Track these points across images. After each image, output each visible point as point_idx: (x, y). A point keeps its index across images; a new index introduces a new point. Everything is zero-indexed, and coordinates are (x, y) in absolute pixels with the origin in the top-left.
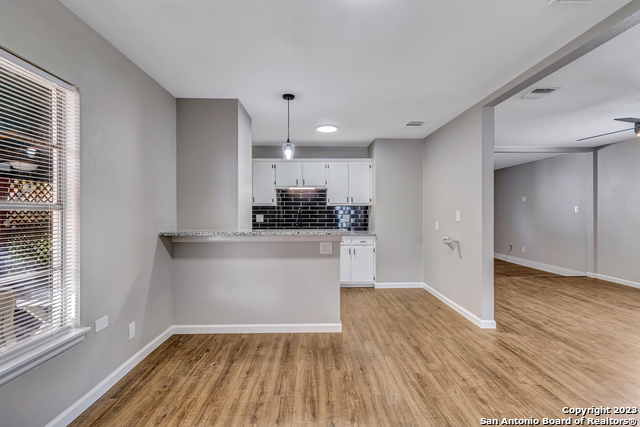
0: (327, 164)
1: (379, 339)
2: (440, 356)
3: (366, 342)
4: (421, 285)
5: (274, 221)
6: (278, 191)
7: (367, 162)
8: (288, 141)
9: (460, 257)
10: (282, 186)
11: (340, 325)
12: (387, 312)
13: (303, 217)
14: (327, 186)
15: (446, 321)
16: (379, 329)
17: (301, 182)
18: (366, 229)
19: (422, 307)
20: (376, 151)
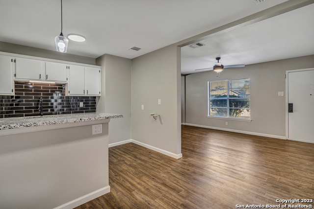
0: (68, 65)
1: (139, 186)
2: (178, 184)
3: (133, 192)
4: (131, 140)
5: (12, 109)
6: (16, 83)
7: (97, 68)
8: (61, 34)
9: (161, 123)
10: (21, 78)
11: (109, 187)
12: (126, 164)
13: (44, 104)
14: (67, 82)
15: (160, 160)
16: (132, 178)
17: (43, 77)
18: (95, 111)
19: (141, 154)
20: (105, 62)
